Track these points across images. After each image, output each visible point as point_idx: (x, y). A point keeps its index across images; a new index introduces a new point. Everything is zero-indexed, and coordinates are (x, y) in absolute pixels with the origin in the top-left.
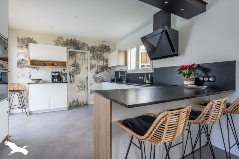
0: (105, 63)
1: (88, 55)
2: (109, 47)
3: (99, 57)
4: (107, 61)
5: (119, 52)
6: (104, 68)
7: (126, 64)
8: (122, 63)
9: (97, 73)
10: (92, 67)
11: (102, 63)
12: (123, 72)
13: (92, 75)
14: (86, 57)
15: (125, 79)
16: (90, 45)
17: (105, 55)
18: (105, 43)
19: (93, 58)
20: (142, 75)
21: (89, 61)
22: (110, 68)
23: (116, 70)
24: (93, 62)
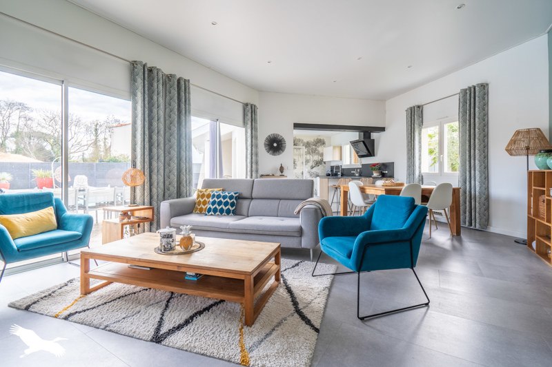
0: (320, 158)
1: (304, 150)
2: (323, 140)
3: (314, 152)
4: (322, 155)
5: (334, 147)
6: (319, 163)
7: (341, 160)
8: (337, 158)
9: (312, 168)
10: (307, 161)
11: (317, 158)
12: (338, 167)
13: (307, 170)
14: (301, 152)
15: (339, 173)
16: (305, 141)
17: (320, 149)
18: (319, 138)
19: (308, 153)
20: (354, 169)
21: (305, 156)
22: (325, 163)
23: (332, 165)
24: (308, 157)
